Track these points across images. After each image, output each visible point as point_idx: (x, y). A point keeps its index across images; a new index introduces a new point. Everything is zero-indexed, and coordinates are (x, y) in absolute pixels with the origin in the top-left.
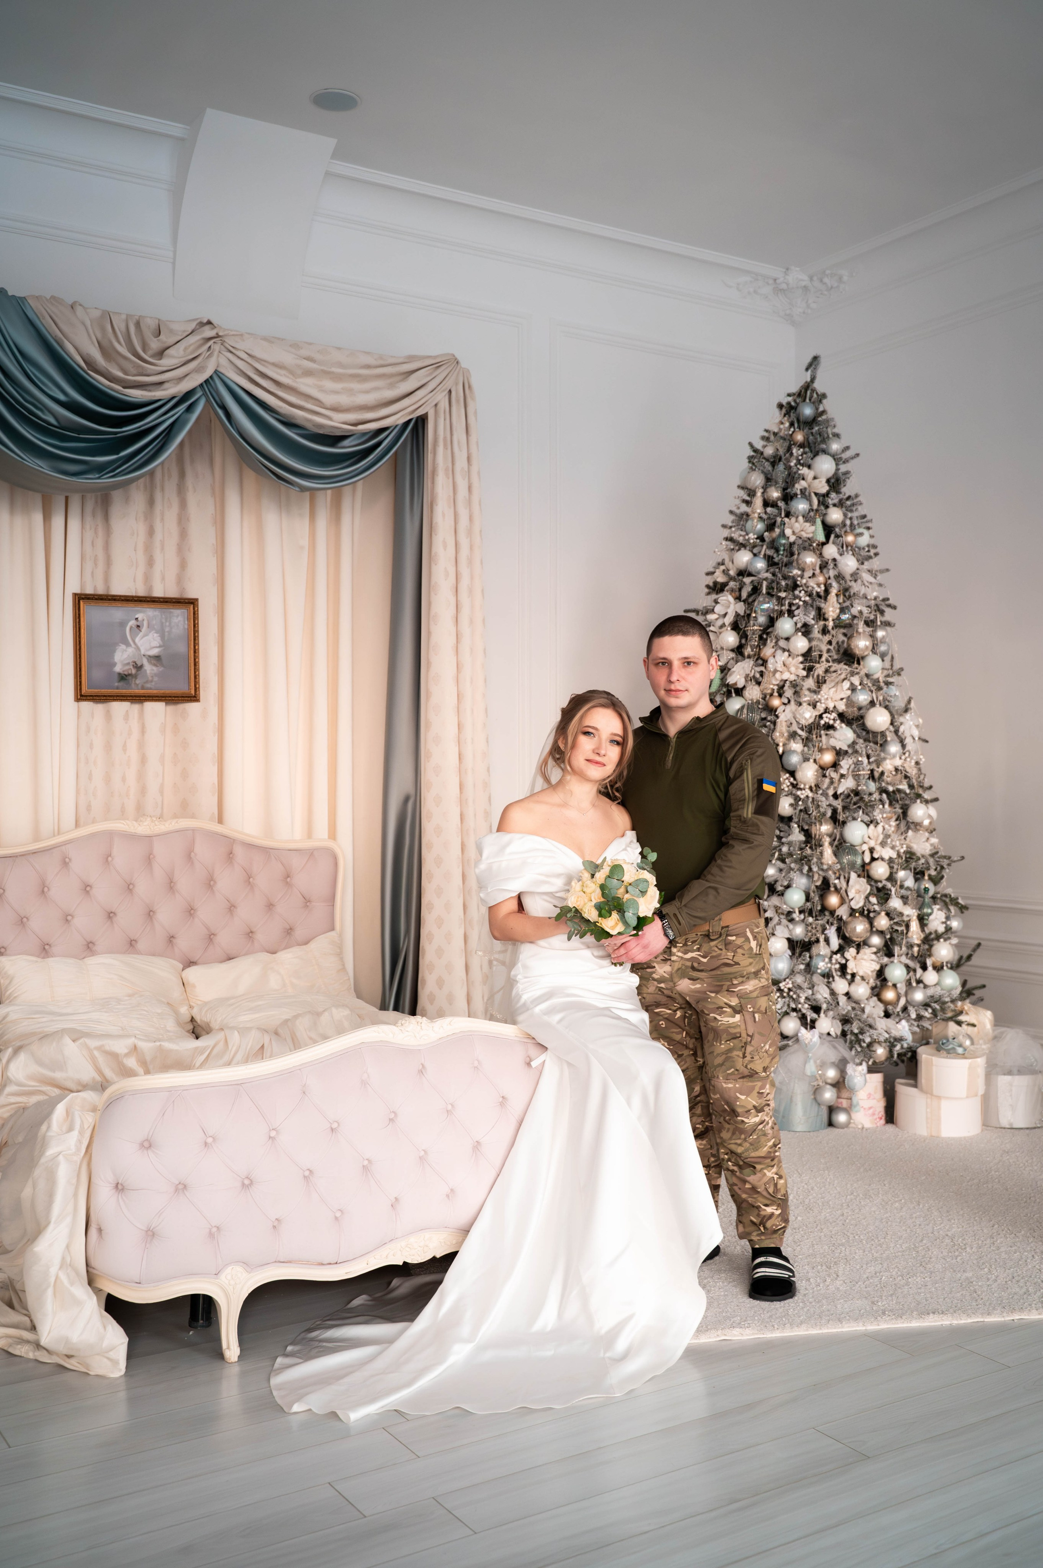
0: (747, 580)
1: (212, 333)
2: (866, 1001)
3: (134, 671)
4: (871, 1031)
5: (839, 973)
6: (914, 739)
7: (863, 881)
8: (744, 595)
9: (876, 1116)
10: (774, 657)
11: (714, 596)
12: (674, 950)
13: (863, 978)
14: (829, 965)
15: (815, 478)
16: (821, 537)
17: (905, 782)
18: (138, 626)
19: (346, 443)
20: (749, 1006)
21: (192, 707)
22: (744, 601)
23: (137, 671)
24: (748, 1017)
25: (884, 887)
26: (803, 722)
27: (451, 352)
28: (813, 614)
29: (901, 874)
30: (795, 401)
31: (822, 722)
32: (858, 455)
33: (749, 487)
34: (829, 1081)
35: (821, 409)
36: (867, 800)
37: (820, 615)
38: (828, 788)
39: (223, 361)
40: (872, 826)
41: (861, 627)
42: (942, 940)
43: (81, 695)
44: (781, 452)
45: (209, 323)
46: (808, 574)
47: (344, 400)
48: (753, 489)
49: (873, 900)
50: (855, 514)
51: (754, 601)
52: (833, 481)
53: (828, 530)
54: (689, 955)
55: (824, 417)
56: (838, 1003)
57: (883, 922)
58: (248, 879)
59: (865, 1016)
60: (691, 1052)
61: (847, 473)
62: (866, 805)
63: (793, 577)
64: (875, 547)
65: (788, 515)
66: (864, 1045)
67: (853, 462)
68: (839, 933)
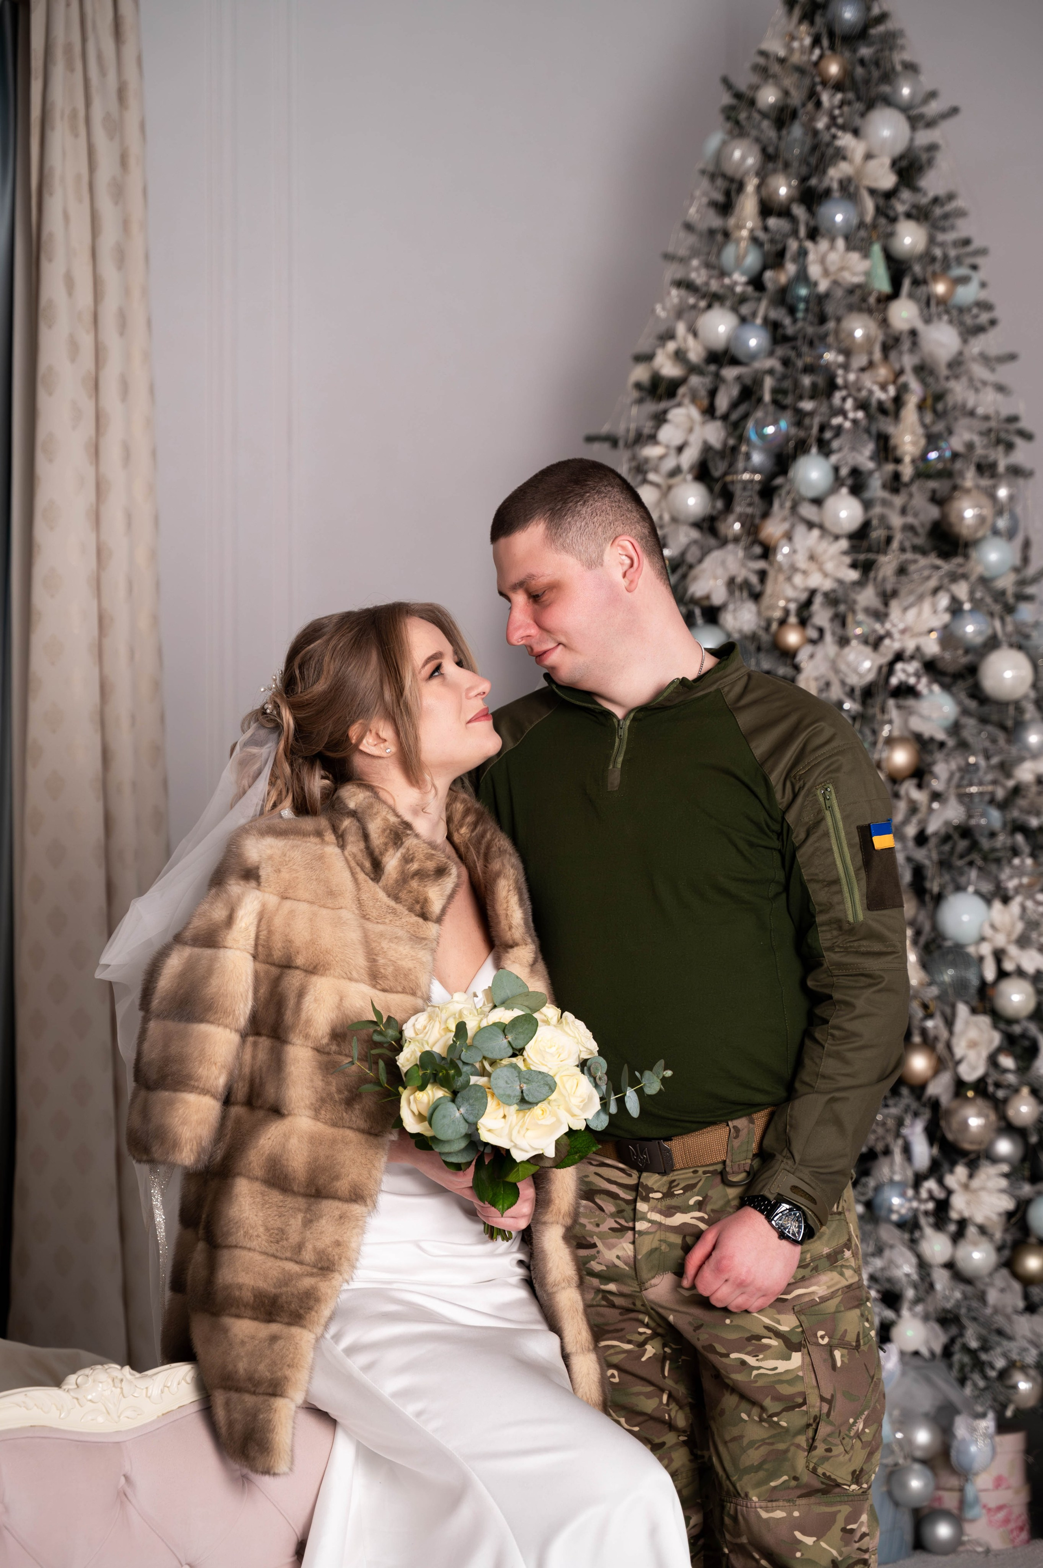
0: (730, 373)
2: (988, 1280)
4: (1005, 1343)
5: (931, 1220)
7: (984, 1021)
8: (722, 403)
9: (1012, 1525)
10: (790, 539)
11: (651, 407)
12: (642, 1207)
13: (983, 1230)
14: (915, 1204)
15: (869, 156)
16: (883, 284)
20: (820, 1333)
22: (725, 418)
24: (818, 1356)
25: (1024, 1035)
26: (854, 680)
28: (869, 448)
31: (894, 681)
32: (955, 111)
33: (730, 173)
34: (919, 1454)
35: (876, 11)
36: (986, 847)
37: (886, 449)
38: (906, 821)
40: (997, 905)
41: (970, 479)
44: (796, 98)
46: (860, 360)
48: (738, 176)
49: (1007, 1062)
50: (949, 237)
51: (746, 416)
52: (904, 163)
53: (898, 269)
54: (679, 1219)
55: (881, 29)
56: (931, 1286)
57: (1024, 1109)
59: (988, 1311)
60: (682, 1438)
61: (932, 148)
62: (985, 859)
63: (828, 367)
64: (988, 307)
65: (813, 234)
66: (993, 1374)
67: (946, 126)
68: (934, 1134)
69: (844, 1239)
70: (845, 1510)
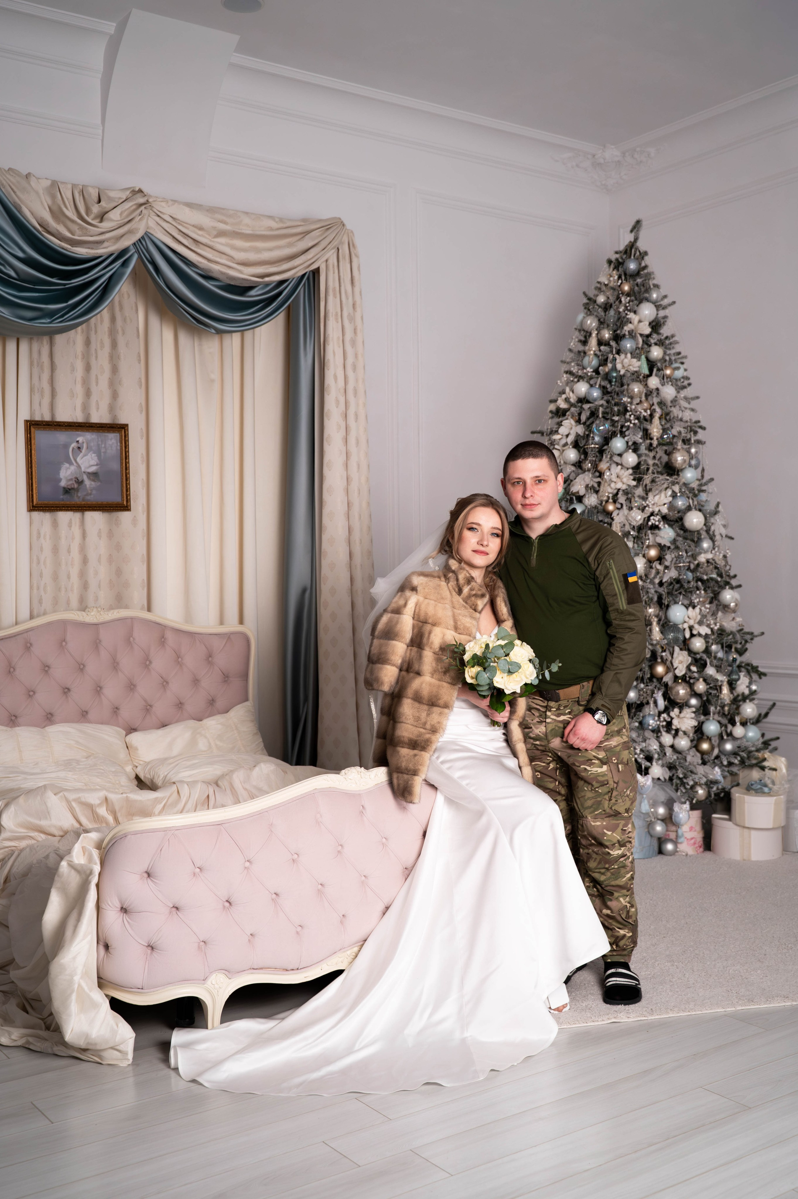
0: (586, 406)
1: (142, 200)
2: (687, 752)
3: (76, 486)
4: (693, 775)
5: (665, 729)
6: (722, 536)
7: (685, 653)
8: (583, 418)
9: (697, 845)
10: (609, 470)
11: (556, 420)
12: (548, 713)
13: (685, 733)
14: (658, 723)
15: (640, 321)
16: (646, 371)
17: (715, 571)
18: (79, 448)
19: (253, 292)
20: (614, 758)
21: (124, 516)
22: (584, 424)
23: (79, 485)
24: (613, 767)
25: (701, 659)
26: (634, 523)
27: (338, 216)
28: (640, 434)
29: (714, 647)
30: (622, 258)
31: (650, 523)
32: (674, 303)
33: (586, 329)
34: (660, 817)
35: (643, 264)
36: (686, 587)
37: (647, 435)
38: (655, 577)
39: (151, 223)
40: (690, 609)
41: (680, 445)
42: (748, 701)
43: (33, 506)
44: (612, 300)
45: (140, 191)
46: (637, 400)
47: (252, 256)
48: (589, 331)
49: (694, 669)
50: (672, 352)
51: (593, 423)
52: (654, 324)
53: (651, 365)
54: (562, 718)
55: (646, 271)
56: (665, 754)
57: (701, 687)
58: (178, 660)
59: (687, 764)
60: (564, 798)
61: (665, 317)
62: (686, 591)
63: (624, 403)
64: (688, 378)
65: (618, 352)
66: (689, 787)
67: (670, 308)
68: (665, 696)
69: (623, 725)
70: (623, 822)
